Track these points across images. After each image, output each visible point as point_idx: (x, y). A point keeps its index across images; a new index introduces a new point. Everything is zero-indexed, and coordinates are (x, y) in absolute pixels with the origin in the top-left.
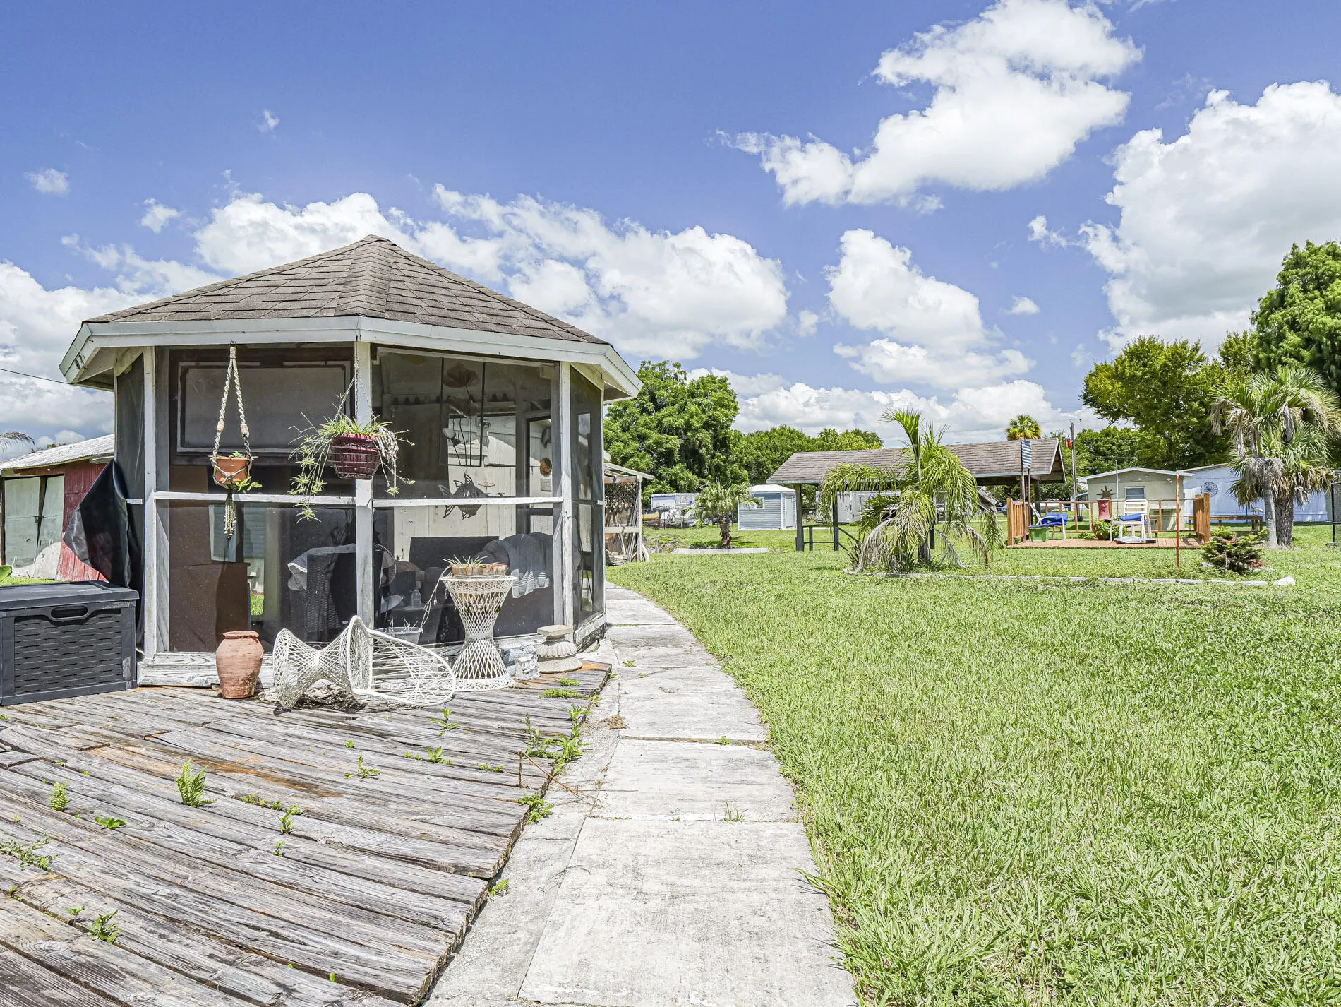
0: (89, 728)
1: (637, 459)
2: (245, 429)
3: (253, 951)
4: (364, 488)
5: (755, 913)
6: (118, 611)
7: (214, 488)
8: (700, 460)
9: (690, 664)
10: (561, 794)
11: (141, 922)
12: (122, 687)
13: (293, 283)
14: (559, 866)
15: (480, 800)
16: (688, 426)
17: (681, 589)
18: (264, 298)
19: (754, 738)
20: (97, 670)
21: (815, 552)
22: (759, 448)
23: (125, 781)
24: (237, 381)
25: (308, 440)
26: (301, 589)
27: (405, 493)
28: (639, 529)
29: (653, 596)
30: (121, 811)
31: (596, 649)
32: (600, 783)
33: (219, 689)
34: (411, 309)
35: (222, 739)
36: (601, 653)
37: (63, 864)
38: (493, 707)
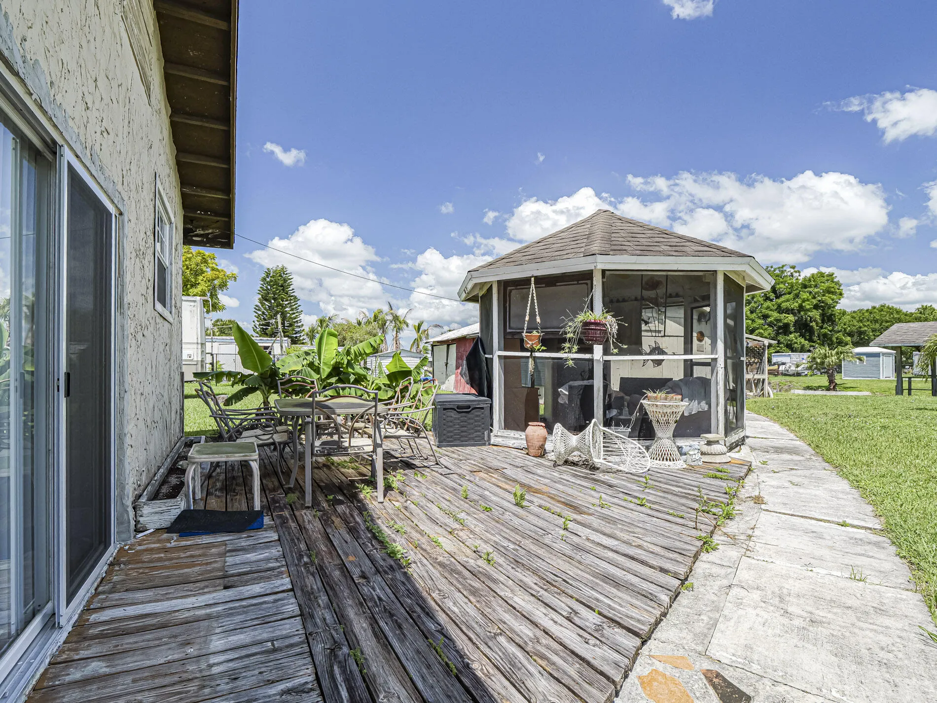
0: (473, 462)
1: (761, 331)
2: (538, 320)
3: (555, 586)
4: (598, 349)
5: (883, 649)
6: (482, 408)
7: (523, 349)
8: (811, 331)
9: (811, 468)
10: (723, 538)
11: (503, 559)
12: (484, 444)
13: (561, 241)
14: (726, 582)
15: (672, 532)
16: (801, 308)
17: (800, 418)
18: (547, 250)
19: (870, 526)
20: (474, 435)
21: (913, 397)
22: (861, 321)
23: (490, 489)
24: (535, 295)
25: (570, 324)
26: (565, 403)
27: (622, 352)
28: (766, 376)
29: (778, 420)
30: (489, 503)
31: (739, 451)
32: (750, 536)
33: (527, 450)
34: (624, 248)
35: (530, 476)
36: (743, 453)
37: (469, 524)
38: (673, 479)
